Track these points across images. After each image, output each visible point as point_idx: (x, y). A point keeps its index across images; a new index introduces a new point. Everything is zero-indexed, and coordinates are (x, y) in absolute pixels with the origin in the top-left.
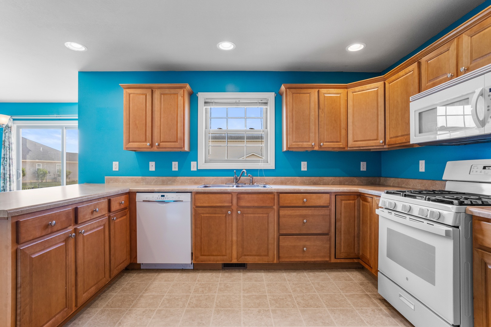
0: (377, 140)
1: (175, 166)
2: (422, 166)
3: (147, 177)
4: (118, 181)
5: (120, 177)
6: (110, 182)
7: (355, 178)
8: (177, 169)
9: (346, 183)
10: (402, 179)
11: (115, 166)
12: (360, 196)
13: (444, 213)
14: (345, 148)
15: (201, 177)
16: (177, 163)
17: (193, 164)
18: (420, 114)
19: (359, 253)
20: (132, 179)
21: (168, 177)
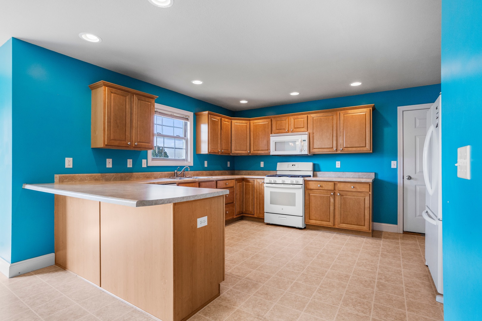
0: (246, 150)
1: (130, 163)
2: (262, 164)
3: (106, 174)
4: (75, 179)
5: (77, 174)
6: (65, 181)
7: (226, 171)
8: (131, 166)
9: (223, 174)
10: (251, 171)
11: (69, 163)
12: (243, 180)
13: (299, 181)
14: (229, 154)
15: (151, 173)
16: (131, 160)
17: (144, 161)
18: (276, 143)
19: (243, 210)
20: (91, 176)
21: (125, 173)
